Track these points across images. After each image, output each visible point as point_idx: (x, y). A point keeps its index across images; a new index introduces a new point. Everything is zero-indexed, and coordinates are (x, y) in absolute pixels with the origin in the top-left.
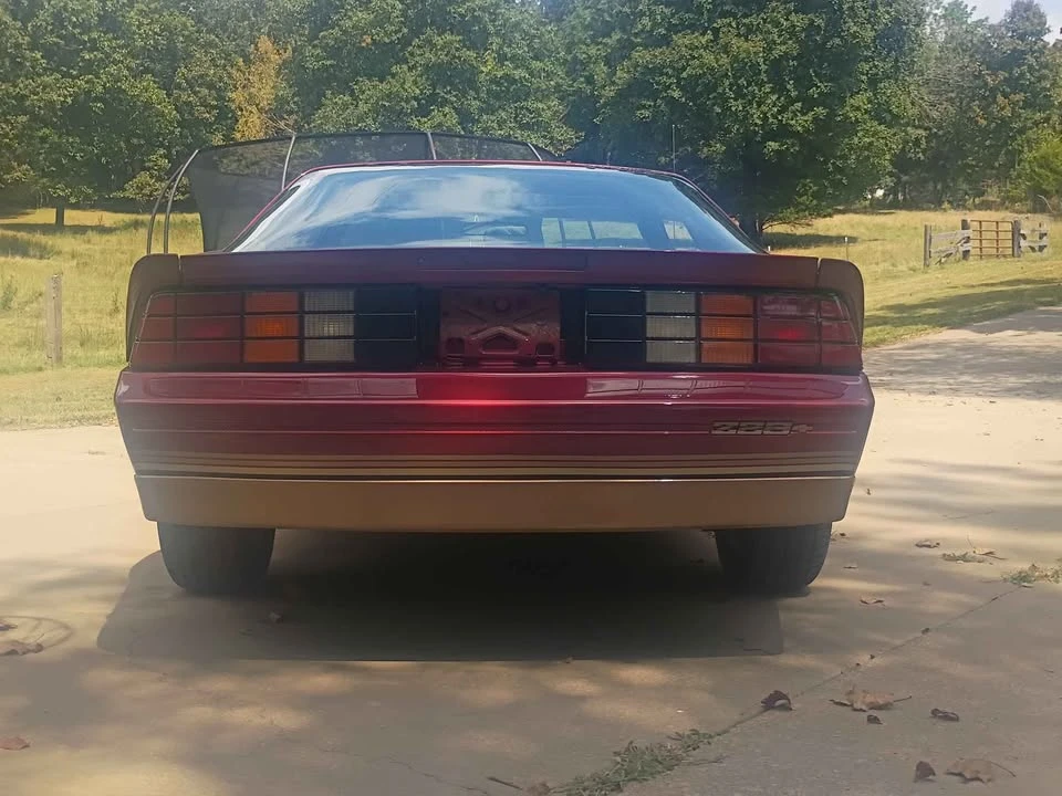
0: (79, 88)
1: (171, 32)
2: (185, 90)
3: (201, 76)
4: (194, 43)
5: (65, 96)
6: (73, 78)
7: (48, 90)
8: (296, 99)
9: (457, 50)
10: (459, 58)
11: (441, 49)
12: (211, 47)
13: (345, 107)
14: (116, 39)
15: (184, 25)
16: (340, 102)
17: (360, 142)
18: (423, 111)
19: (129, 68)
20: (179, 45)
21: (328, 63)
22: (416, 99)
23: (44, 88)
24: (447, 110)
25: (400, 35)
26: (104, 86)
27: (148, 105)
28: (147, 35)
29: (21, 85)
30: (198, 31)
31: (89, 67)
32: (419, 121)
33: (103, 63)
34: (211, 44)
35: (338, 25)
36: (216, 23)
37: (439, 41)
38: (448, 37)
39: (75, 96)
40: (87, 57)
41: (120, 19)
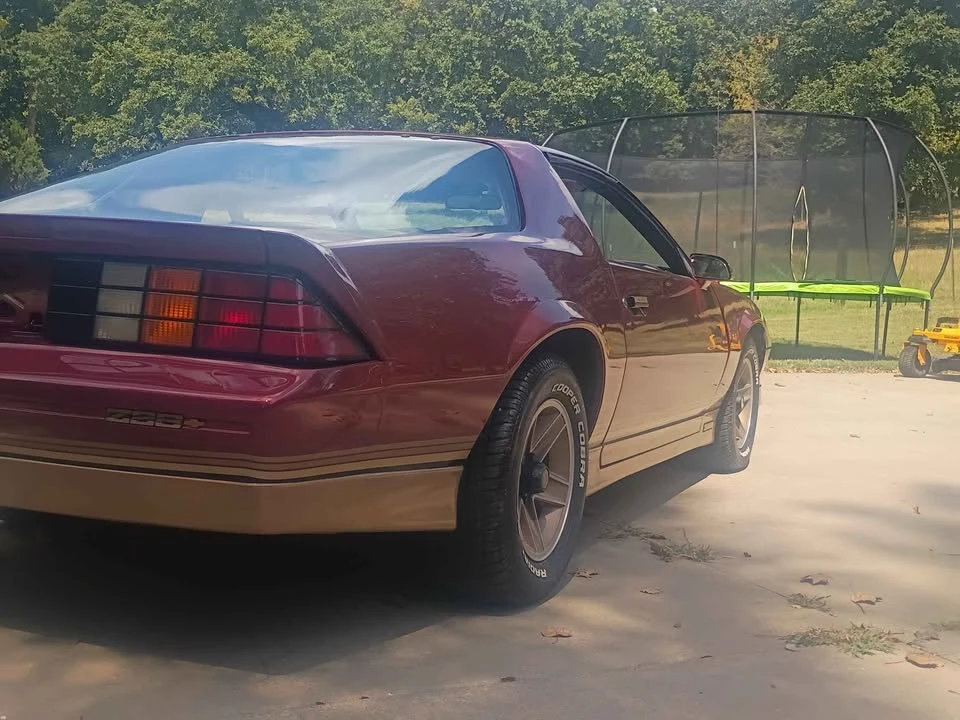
0: (603, 84)
1: (692, 31)
2: (701, 81)
3: (717, 69)
4: (713, 39)
5: (591, 92)
6: (600, 75)
7: (565, 87)
8: (776, 85)
9: (939, 28)
10: (941, 36)
11: (921, 29)
12: (727, 42)
13: (821, 90)
14: (637, 40)
15: (705, 24)
16: (815, 86)
17: (833, 123)
18: (898, 91)
19: (646, 65)
20: (699, 43)
21: (809, 49)
22: (891, 79)
23: (563, 86)
24: (923, 88)
25: (881, 18)
26: (624, 81)
27: (661, 97)
28: (665, 35)
29: (545, 84)
30: (718, 29)
31: (613, 66)
32: (893, 100)
33: (624, 62)
34: (728, 39)
35: (821, 13)
36: (735, 20)
37: (920, 20)
38: (930, 16)
39: (600, 91)
40: (611, 57)
41: (643, 22)
